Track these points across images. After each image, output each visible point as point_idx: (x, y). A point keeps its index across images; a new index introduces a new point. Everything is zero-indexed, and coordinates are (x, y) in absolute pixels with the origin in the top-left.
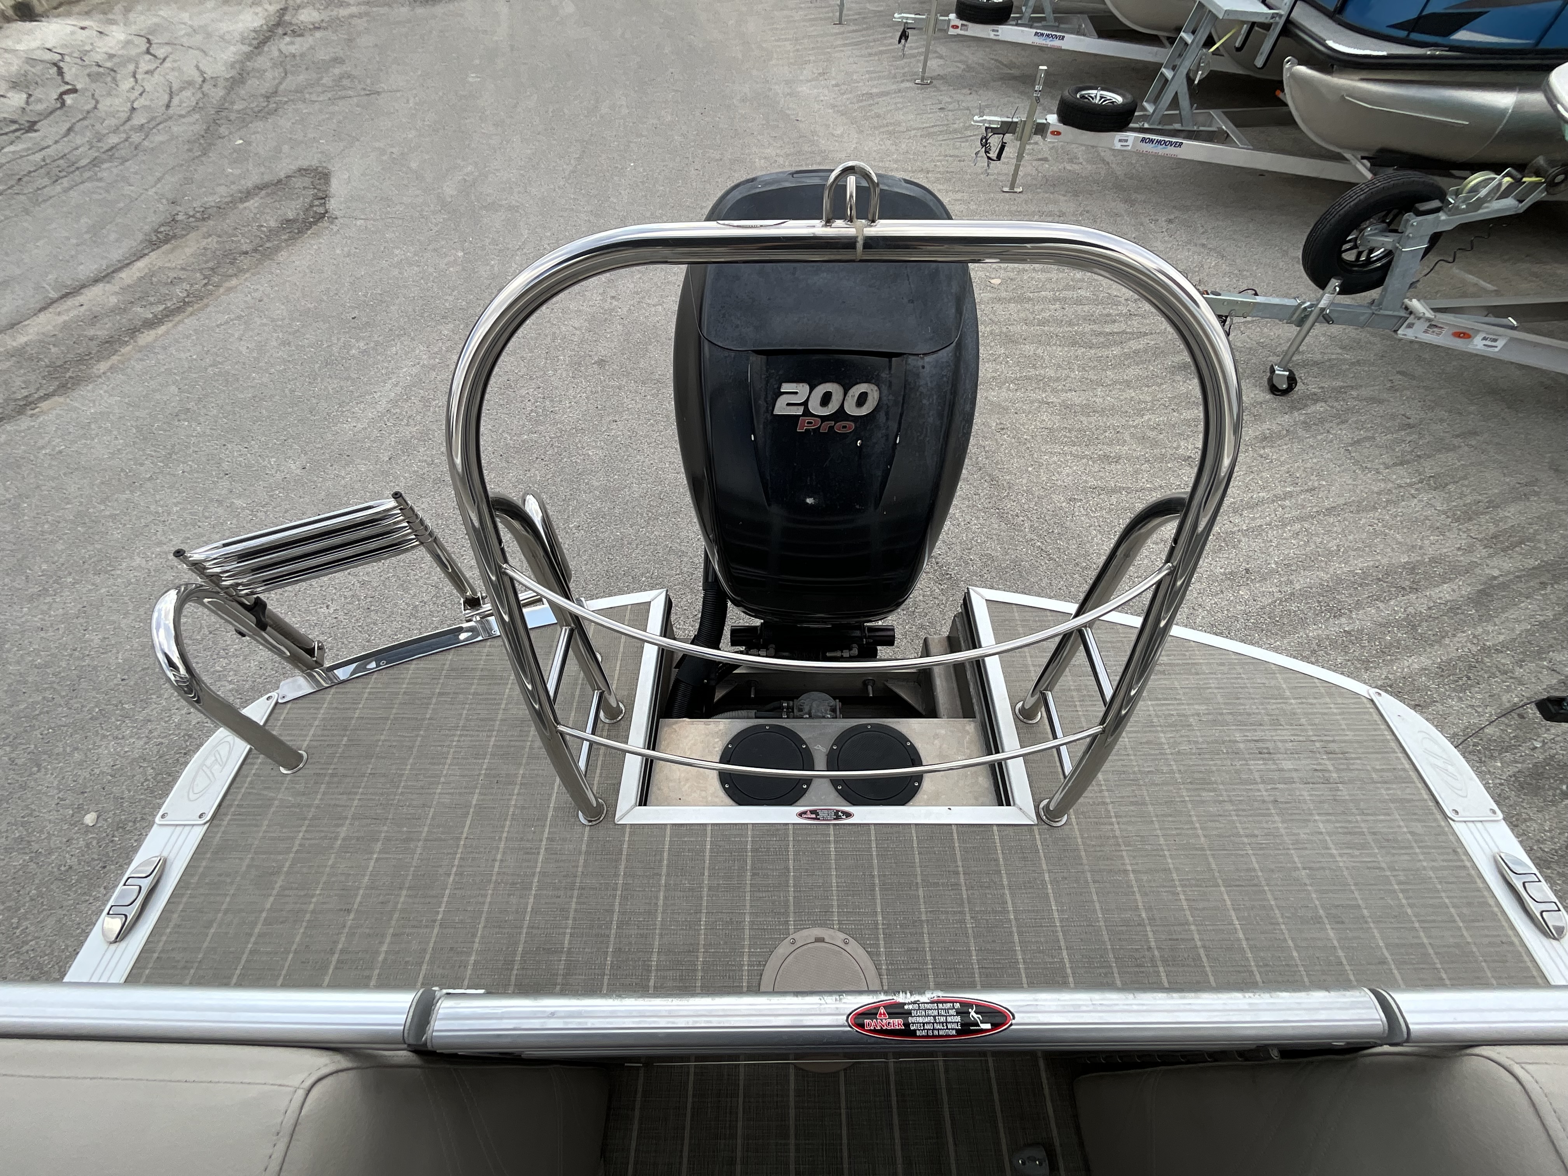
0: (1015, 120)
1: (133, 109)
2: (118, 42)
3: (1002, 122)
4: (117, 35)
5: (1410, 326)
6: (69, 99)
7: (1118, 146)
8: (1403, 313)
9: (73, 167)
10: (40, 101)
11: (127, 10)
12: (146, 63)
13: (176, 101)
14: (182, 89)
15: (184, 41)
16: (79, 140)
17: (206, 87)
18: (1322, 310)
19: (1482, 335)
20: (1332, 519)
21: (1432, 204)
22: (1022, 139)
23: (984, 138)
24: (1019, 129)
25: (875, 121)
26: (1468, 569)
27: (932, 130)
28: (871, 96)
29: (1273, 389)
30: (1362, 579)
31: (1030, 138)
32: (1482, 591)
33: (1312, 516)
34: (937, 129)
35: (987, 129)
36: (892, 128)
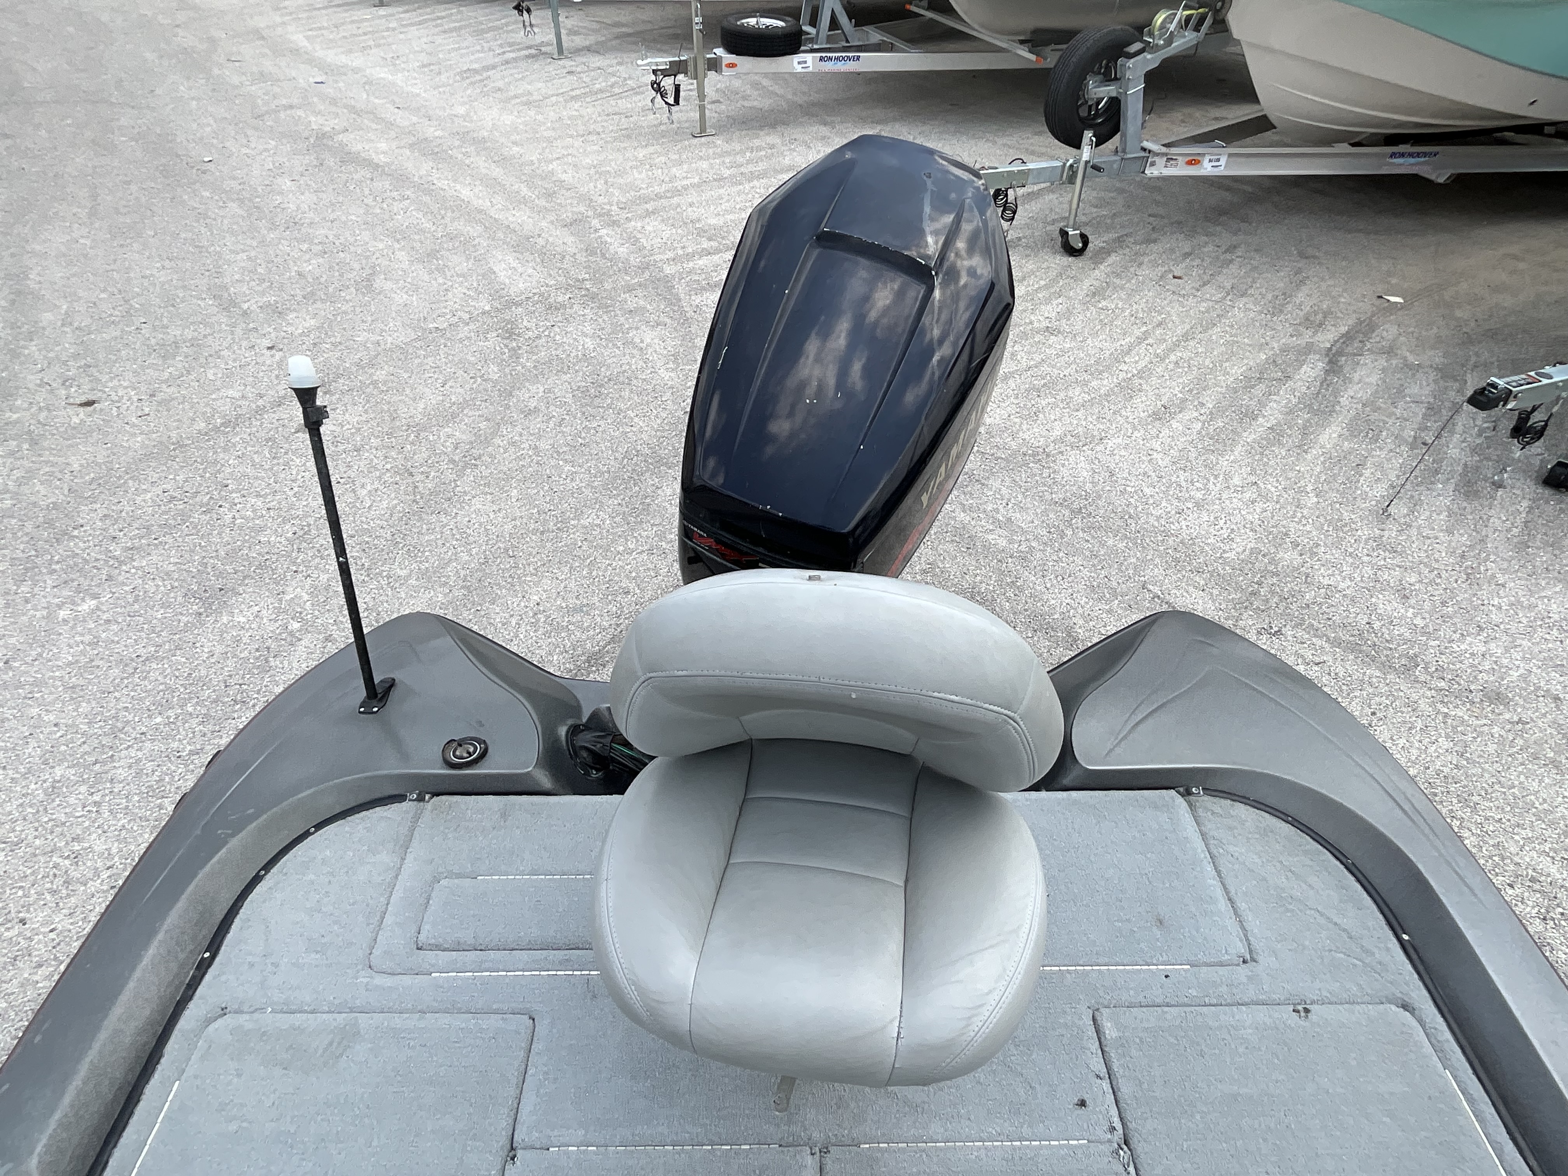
0: (682, 58)
3: (670, 62)
5: (1153, 164)
7: (799, 69)
8: (1143, 154)
18: (1087, 162)
19: (1207, 158)
20: (1191, 343)
21: (1136, 47)
22: (696, 78)
23: (655, 82)
24: (691, 68)
25: (498, 95)
26: (1309, 349)
27: (573, 93)
28: (476, 71)
29: (1071, 251)
30: (1248, 383)
31: (705, 76)
32: (1330, 362)
33: (1176, 345)
34: (578, 92)
35: (655, 72)
36: (524, 99)
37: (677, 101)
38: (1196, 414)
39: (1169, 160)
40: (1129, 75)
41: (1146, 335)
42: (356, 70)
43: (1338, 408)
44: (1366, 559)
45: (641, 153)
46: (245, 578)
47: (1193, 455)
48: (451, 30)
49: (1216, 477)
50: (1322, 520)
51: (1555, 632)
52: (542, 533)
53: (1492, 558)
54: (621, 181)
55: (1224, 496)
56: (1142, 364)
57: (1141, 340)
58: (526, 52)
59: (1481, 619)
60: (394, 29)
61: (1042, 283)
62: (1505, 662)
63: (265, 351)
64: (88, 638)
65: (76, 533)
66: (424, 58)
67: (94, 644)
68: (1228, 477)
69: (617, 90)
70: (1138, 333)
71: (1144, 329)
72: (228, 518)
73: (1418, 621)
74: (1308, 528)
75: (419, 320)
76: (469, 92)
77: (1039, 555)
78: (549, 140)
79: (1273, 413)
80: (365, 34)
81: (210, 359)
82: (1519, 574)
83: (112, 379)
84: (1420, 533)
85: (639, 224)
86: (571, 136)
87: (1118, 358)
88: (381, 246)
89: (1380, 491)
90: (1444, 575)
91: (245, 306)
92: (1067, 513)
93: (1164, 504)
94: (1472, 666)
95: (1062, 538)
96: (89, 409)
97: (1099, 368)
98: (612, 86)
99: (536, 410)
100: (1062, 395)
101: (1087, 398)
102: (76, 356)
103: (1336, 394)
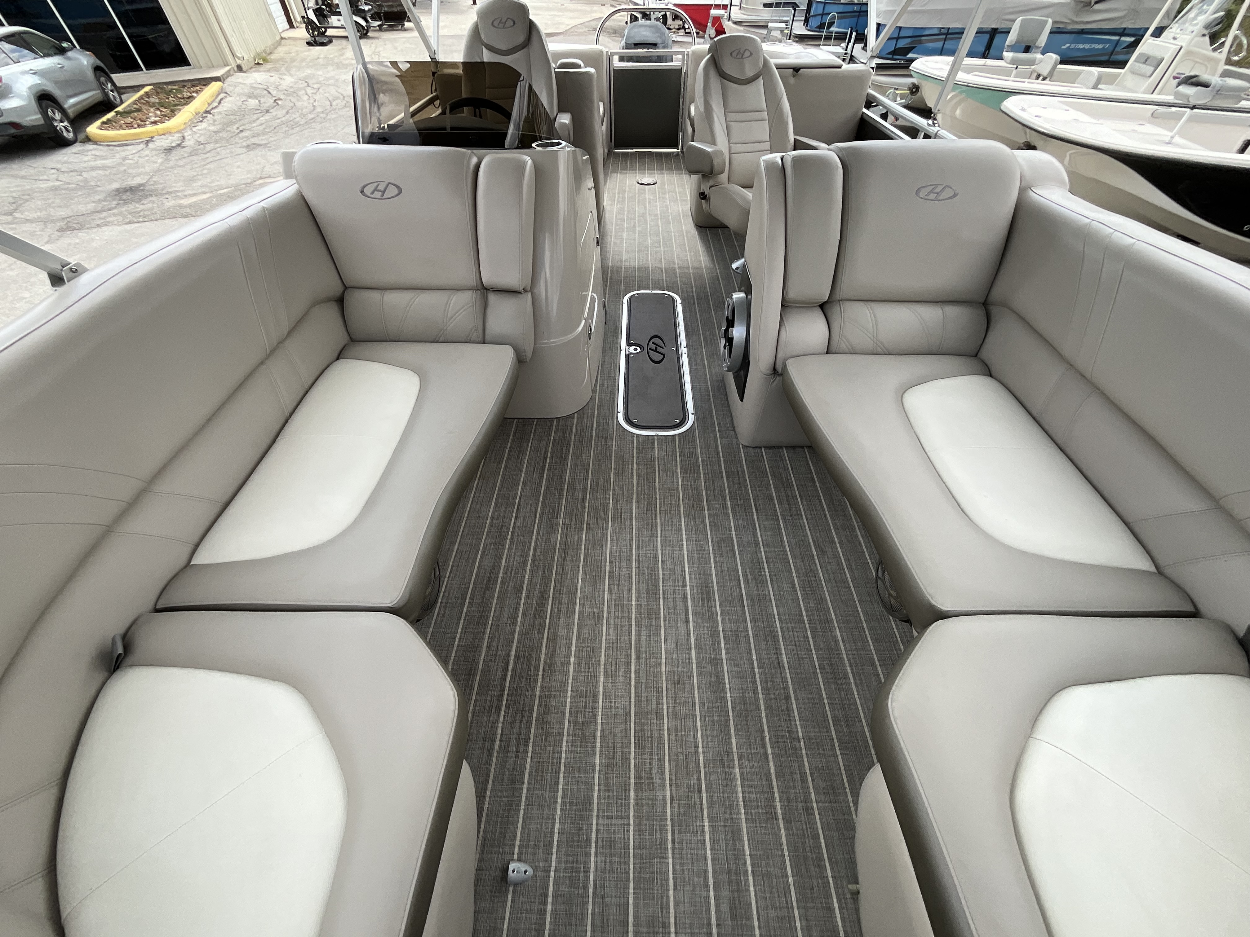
1: (314, 106)
2: (292, 82)
4: (288, 80)
6: (280, 102)
9: (297, 124)
10: (265, 103)
11: (288, 70)
12: (309, 91)
13: (334, 103)
14: (334, 100)
15: (325, 82)
16: (294, 116)
17: (346, 99)
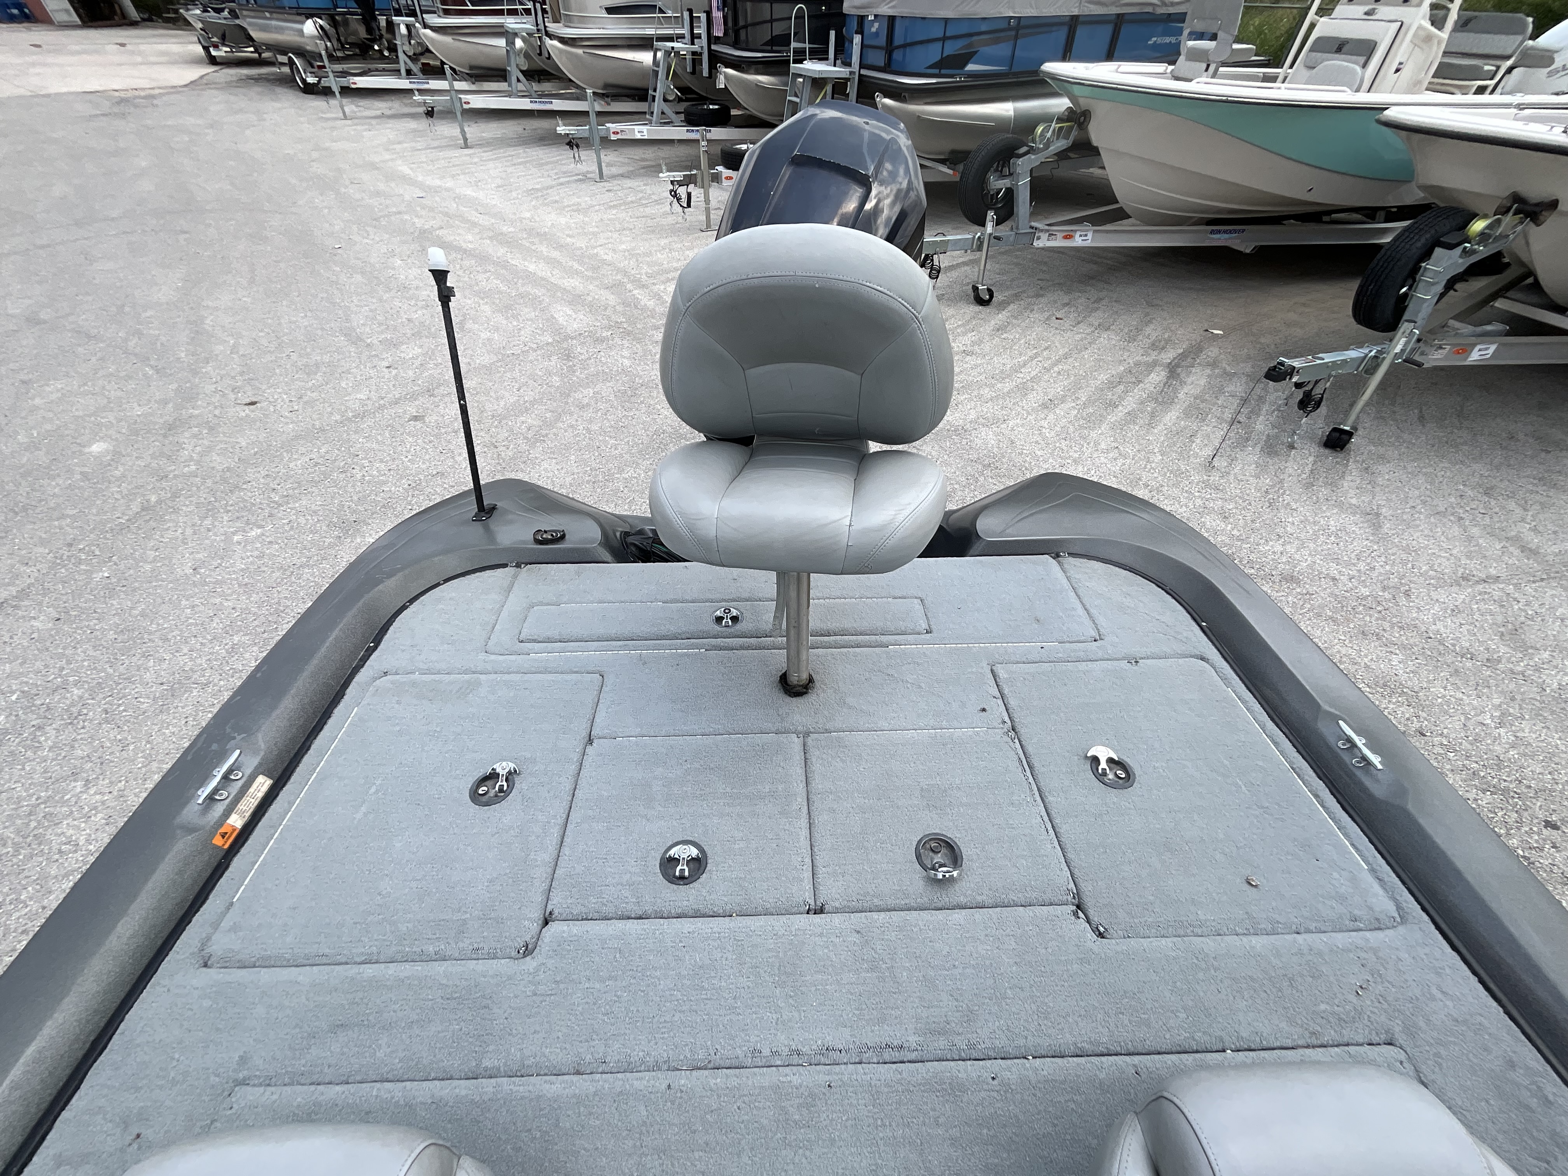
0: (693, 172)
3: (684, 175)
5: (1039, 238)
8: (1032, 231)
18: (990, 235)
19: (1078, 234)
20: (1070, 360)
21: (1024, 149)
22: (703, 187)
23: (673, 190)
24: (699, 179)
25: (556, 205)
26: (1155, 363)
27: (612, 204)
28: (537, 190)
29: (981, 302)
30: (1111, 385)
31: (710, 186)
32: (1170, 371)
33: (1058, 361)
34: (615, 203)
35: (672, 182)
36: (575, 208)
37: (689, 205)
38: (1074, 404)
39: (1050, 235)
40: (1019, 170)
41: (1036, 355)
42: (447, 190)
43: (1176, 400)
44: (1197, 494)
45: (663, 242)
46: (372, 514)
47: (1071, 429)
48: (520, 164)
49: (1088, 444)
50: (1165, 470)
51: (1333, 538)
52: (594, 483)
53: (1288, 492)
54: (648, 259)
55: (1095, 456)
56: (1033, 373)
57: (1032, 358)
58: (576, 178)
59: (1279, 530)
60: (475, 163)
61: (960, 323)
62: (1297, 557)
63: (384, 369)
64: (256, 553)
65: (244, 486)
66: (499, 182)
67: (261, 557)
68: (1097, 444)
69: (644, 202)
70: (1030, 354)
71: (1034, 352)
72: (359, 476)
73: (1235, 532)
74: (1156, 475)
75: (499, 348)
76: (533, 203)
77: (960, 493)
78: (594, 234)
79: (1130, 403)
80: (454, 166)
81: (343, 375)
82: (1307, 503)
83: (269, 388)
84: (1236, 478)
85: (662, 287)
86: (611, 231)
87: (1016, 369)
88: (469, 302)
89: (1208, 452)
90: (1253, 503)
91: (369, 341)
92: (980, 467)
93: (1051, 460)
94: (1273, 560)
95: (976, 482)
96: (252, 407)
97: (1004, 376)
98: (640, 199)
99: (588, 405)
100: (975, 393)
101: (994, 394)
102: (242, 373)
103: (1176, 391)
